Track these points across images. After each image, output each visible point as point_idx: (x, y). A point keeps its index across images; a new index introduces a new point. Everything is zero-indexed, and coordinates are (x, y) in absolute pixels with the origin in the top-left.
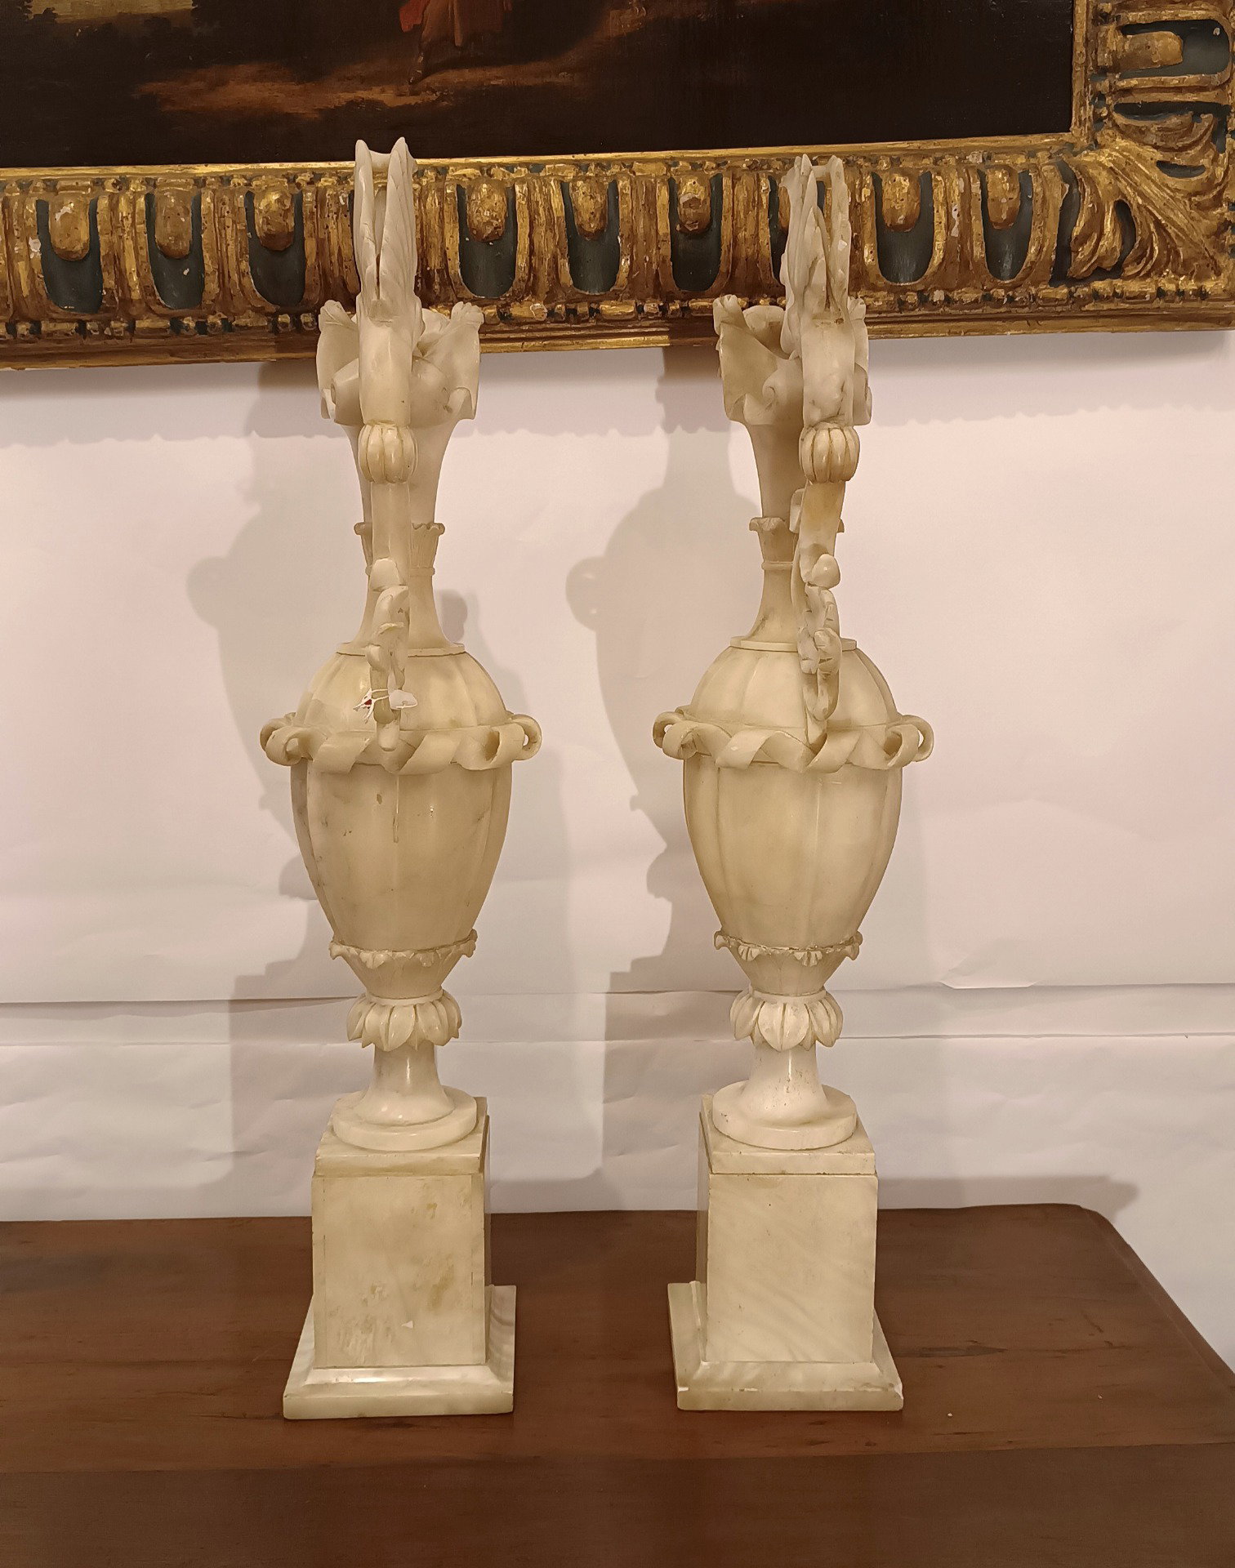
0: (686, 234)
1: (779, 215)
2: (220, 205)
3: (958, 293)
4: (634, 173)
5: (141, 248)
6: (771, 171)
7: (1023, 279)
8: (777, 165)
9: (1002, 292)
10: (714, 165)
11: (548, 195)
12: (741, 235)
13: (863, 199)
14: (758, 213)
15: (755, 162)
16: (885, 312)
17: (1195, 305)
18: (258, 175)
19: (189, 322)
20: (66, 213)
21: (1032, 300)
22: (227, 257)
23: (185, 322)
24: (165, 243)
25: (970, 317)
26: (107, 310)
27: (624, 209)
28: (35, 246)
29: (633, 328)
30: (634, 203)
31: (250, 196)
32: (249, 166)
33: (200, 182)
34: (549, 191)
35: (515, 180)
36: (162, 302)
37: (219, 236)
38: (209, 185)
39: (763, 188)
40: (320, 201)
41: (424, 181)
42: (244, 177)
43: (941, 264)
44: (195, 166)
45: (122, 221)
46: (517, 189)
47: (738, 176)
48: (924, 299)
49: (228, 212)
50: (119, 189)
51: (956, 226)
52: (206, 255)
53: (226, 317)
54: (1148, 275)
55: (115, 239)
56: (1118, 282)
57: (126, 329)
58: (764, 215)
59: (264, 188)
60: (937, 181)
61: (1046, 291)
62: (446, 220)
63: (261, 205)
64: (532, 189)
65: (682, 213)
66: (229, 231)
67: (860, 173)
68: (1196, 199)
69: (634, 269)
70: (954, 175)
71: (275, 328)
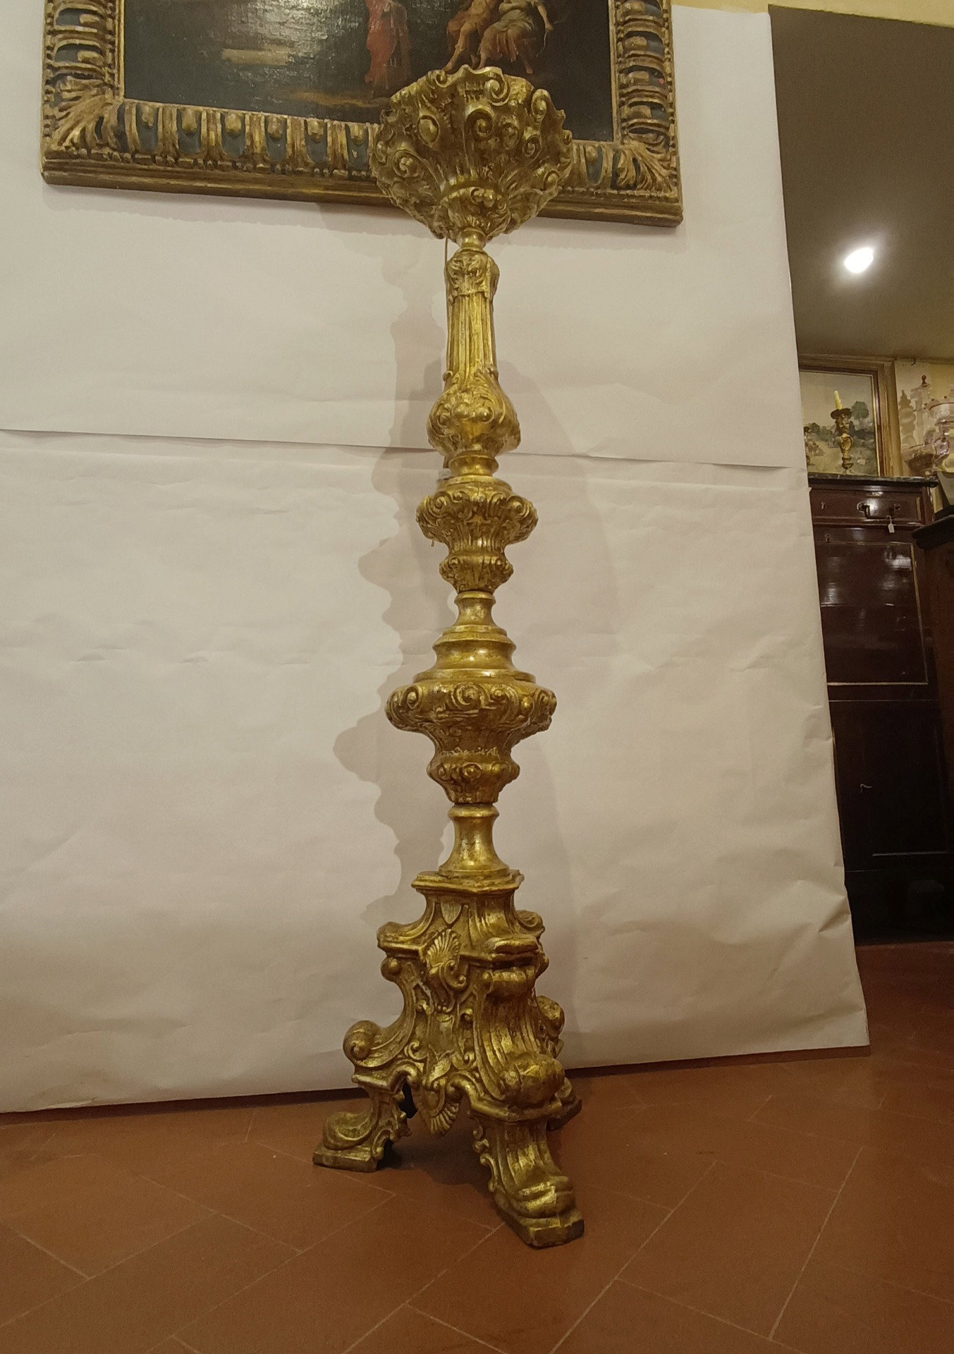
3: (577, 188)
5: (262, 132)
7: (600, 184)
9: (593, 190)
17: (664, 203)
19: (278, 167)
20: (233, 117)
21: (604, 194)
22: (296, 139)
24: (271, 132)
26: (246, 157)
28: (219, 126)
31: (306, 122)
43: (570, 175)
45: (255, 125)
48: (564, 189)
50: (253, 116)
51: (575, 160)
53: (293, 166)
54: (646, 189)
55: (252, 128)
56: (636, 192)
57: (252, 168)
61: (609, 191)
63: (311, 124)
66: (298, 131)
68: (661, 163)
71: (313, 175)
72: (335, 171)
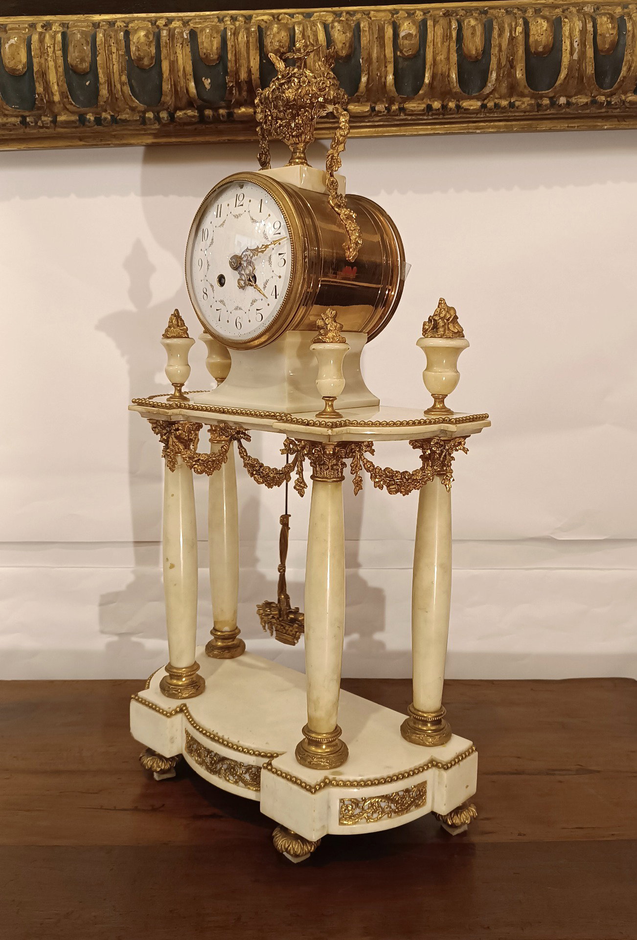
0: (404, 58)
1: (463, 46)
2: (109, 38)
3: (575, 99)
4: (370, 18)
5: (59, 67)
6: (458, 17)
7: (617, 89)
8: (462, 13)
9: (603, 98)
10: (422, 13)
11: (316, 31)
12: (438, 58)
13: (517, 34)
14: (450, 44)
15: (448, 11)
16: (528, 112)
18: (133, 20)
19: (90, 117)
20: (12, 44)
21: (622, 104)
22: (113, 72)
23: (88, 117)
24: (74, 63)
25: (582, 115)
26: (39, 108)
27: (364, 41)
29: (369, 122)
30: (371, 37)
31: (127, 34)
32: (127, 15)
33: (96, 25)
34: (316, 29)
35: (295, 23)
36: (73, 102)
37: (108, 59)
38: (102, 26)
39: (454, 27)
40: (171, 35)
41: (237, 23)
42: (124, 22)
43: (565, 78)
44: (93, 16)
45: (47, 49)
46: (296, 28)
47: (437, 20)
48: (553, 103)
49: (113, 43)
50: (46, 30)
51: (576, 52)
52: (100, 71)
53: (113, 114)
55: (43, 61)
57: (51, 122)
58: (453, 46)
59: (136, 28)
60: (565, 22)
61: (631, 97)
62: (251, 48)
63: (134, 39)
64: (306, 28)
65: (401, 43)
66: (114, 56)
67: (516, 18)
69: (370, 82)
70: (576, 19)
71: (144, 121)
72: (179, 114)
